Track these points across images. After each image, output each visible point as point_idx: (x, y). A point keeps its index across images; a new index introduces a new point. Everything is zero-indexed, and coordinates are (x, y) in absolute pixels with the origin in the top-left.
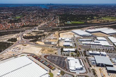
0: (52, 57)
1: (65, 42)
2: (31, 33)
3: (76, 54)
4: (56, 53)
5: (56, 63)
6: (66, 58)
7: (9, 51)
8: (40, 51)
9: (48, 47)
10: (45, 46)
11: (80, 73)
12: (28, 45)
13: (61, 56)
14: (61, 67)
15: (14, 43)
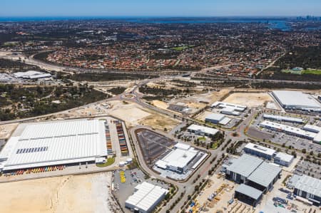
0: (150, 134)
1: (221, 113)
2: (167, 83)
4: (166, 130)
5: (143, 146)
6: (176, 143)
7: (91, 108)
8: (140, 118)
9: (167, 115)
10: (162, 113)
11: (168, 177)
12: (132, 104)
13: (172, 137)
15: (114, 96)
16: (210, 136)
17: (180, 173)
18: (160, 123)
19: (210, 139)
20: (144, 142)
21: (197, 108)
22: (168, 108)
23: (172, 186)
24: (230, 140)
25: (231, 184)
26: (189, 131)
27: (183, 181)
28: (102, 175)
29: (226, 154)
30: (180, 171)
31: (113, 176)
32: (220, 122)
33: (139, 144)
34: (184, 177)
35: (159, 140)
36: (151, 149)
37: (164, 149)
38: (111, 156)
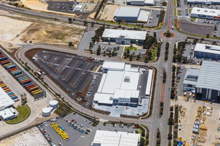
0: (52, 56)
3: (144, 52)
4: (71, 44)
6: (102, 62)
8: (18, 33)
9: (56, 20)
10: (46, 18)
11: (123, 116)
13: (88, 55)
14: (68, 93)
16: (140, 43)
17: (136, 106)
18: (56, 36)
19: (141, 48)
22: (49, 8)
23: (137, 126)
24: (168, 44)
25: (208, 105)
26: (105, 40)
27: (145, 116)
29: (176, 65)
30: (134, 102)
37: (88, 75)
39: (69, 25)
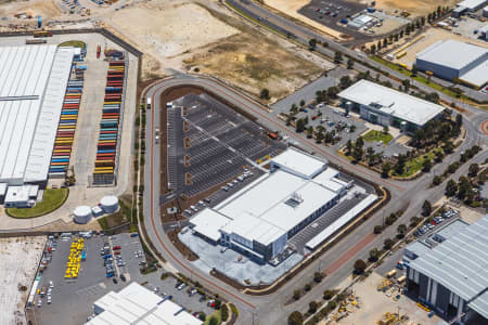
0: (208, 108)
4: (265, 95)
9: (289, 36)
10: (274, 28)
11: (216, 274)
14: (164, 190)
17: (260, 262)
18: (257, 69)
19: (405, 140)
20: (181, 134)
21: (405, 15)
22: (302, 11)
23: (218, 304)
24: (475, 150)
26: (344, 104)
27: (260, 290)
28: (15, 246)
29: (442, 201)
30: (263, 254)
31: (47, 252)
32: (464, 78)
33: (163, 142)
34: (270, 274)
35: (232, 132)
36: (196, 166)
37: (240, 165)
38: (59, 183)
39: (304, 53)
